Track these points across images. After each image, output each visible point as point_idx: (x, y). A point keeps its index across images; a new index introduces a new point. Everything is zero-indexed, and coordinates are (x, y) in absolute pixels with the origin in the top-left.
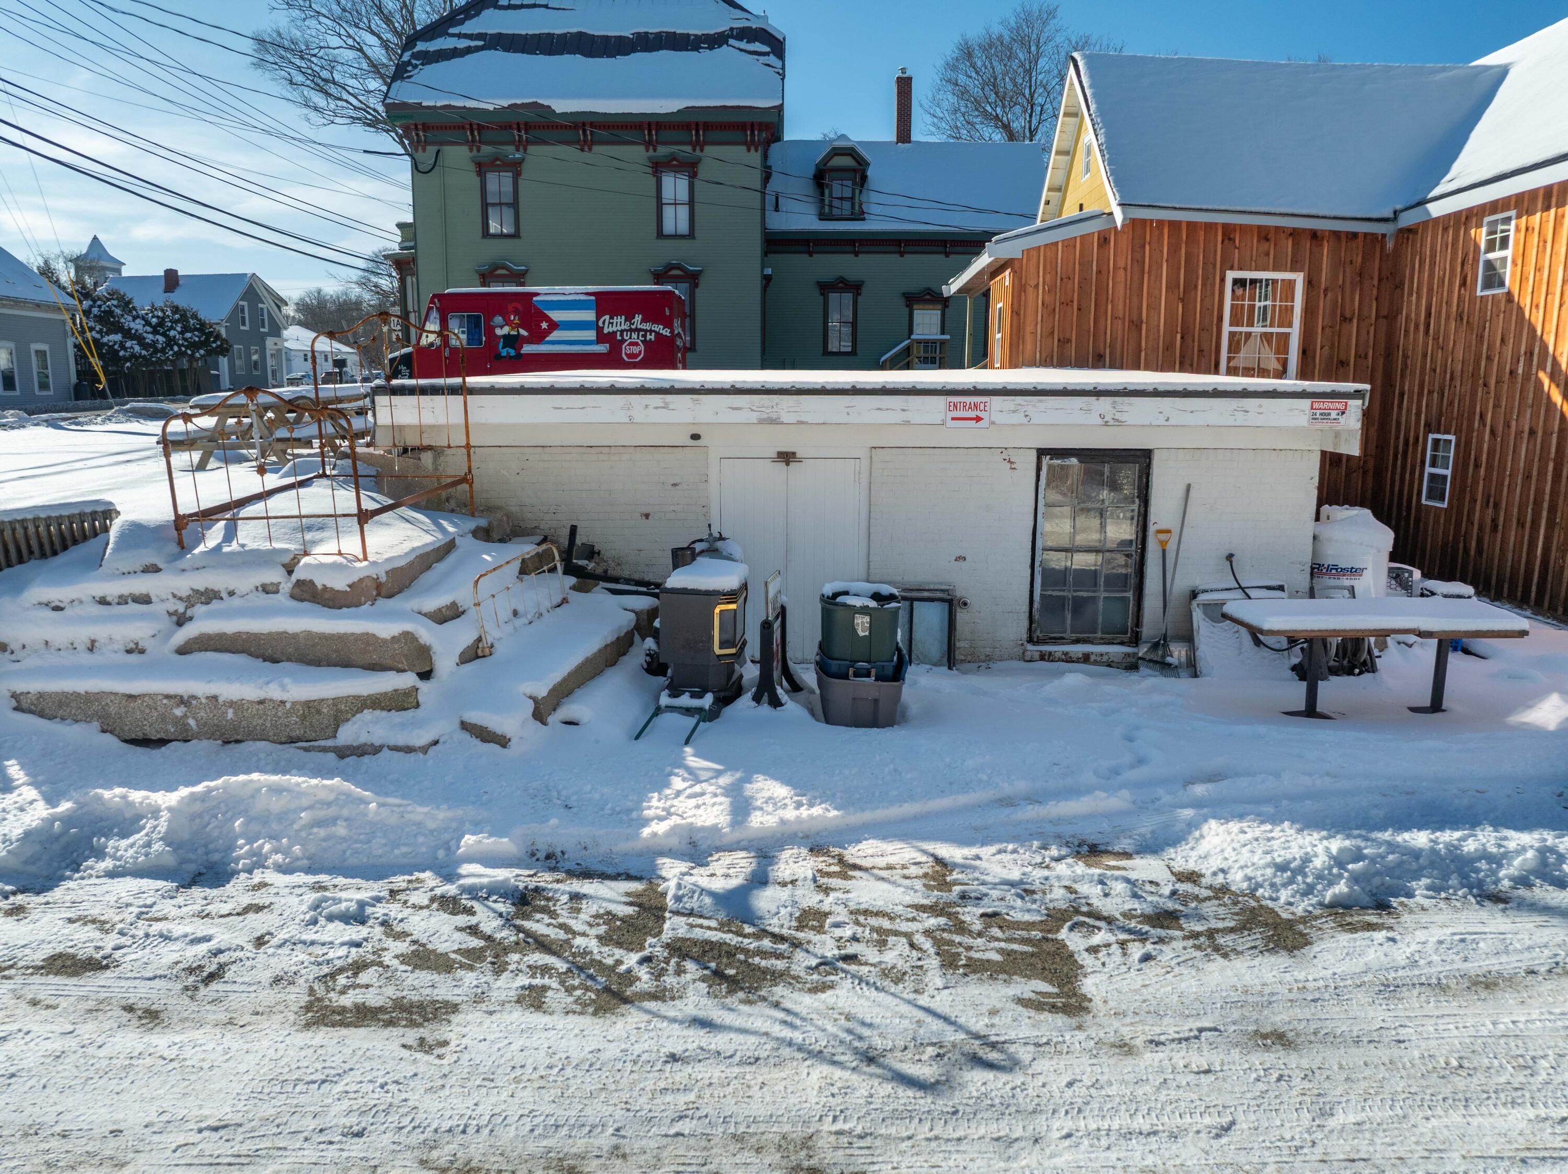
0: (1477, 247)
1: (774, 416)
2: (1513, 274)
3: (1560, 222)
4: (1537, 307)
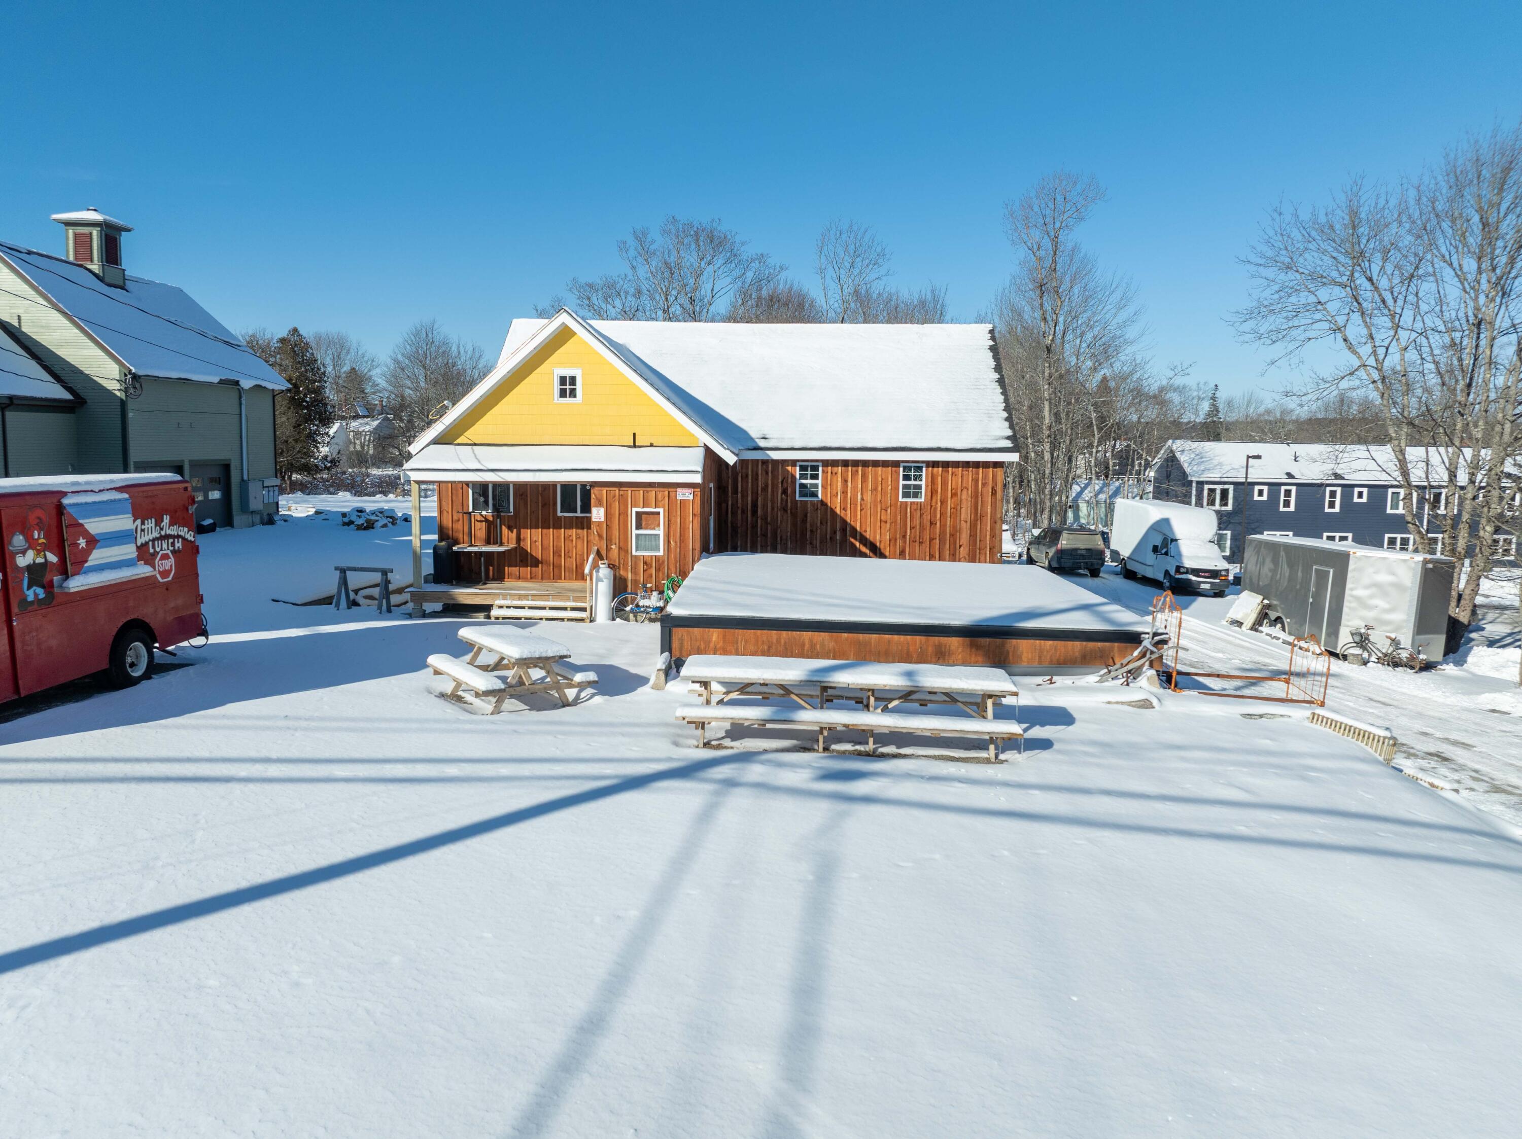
0: (795, 478)
2: (824, 492)
3: (855, 474)
4: (845, 509)
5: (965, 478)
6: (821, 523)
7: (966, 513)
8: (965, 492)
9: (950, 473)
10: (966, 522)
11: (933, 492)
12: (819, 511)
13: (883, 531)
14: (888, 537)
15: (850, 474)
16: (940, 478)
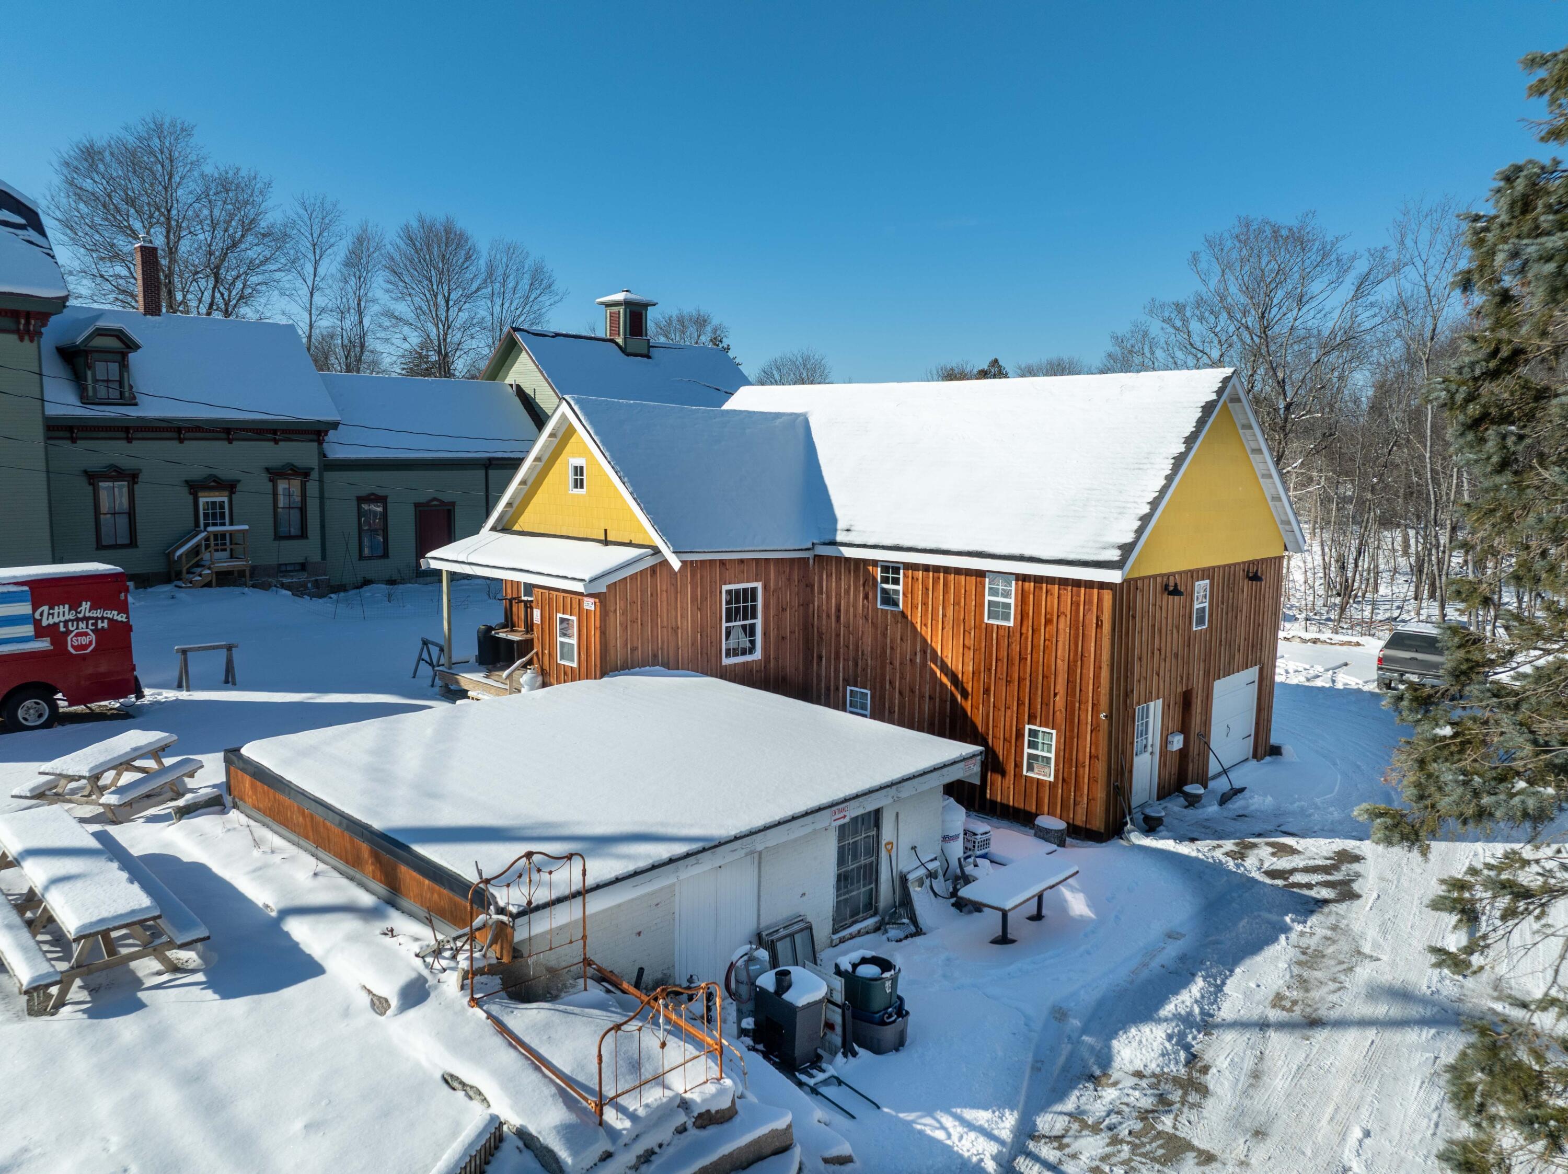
0: (875, 579)
1: (753, 848)
2: (904, 602)
3: (936, 581)
4: (925, 626)
5: (1062, 599)
6: (901, 639)
7: (1063, 651)
8: (1062, 619)
9: (1044, 592)
10: (1063, 661)
11: (1022, 616)
12: (899, 625)
13: (966, 660)
14: (971, 669)
15: (931, 583)
16: (1031, 596)
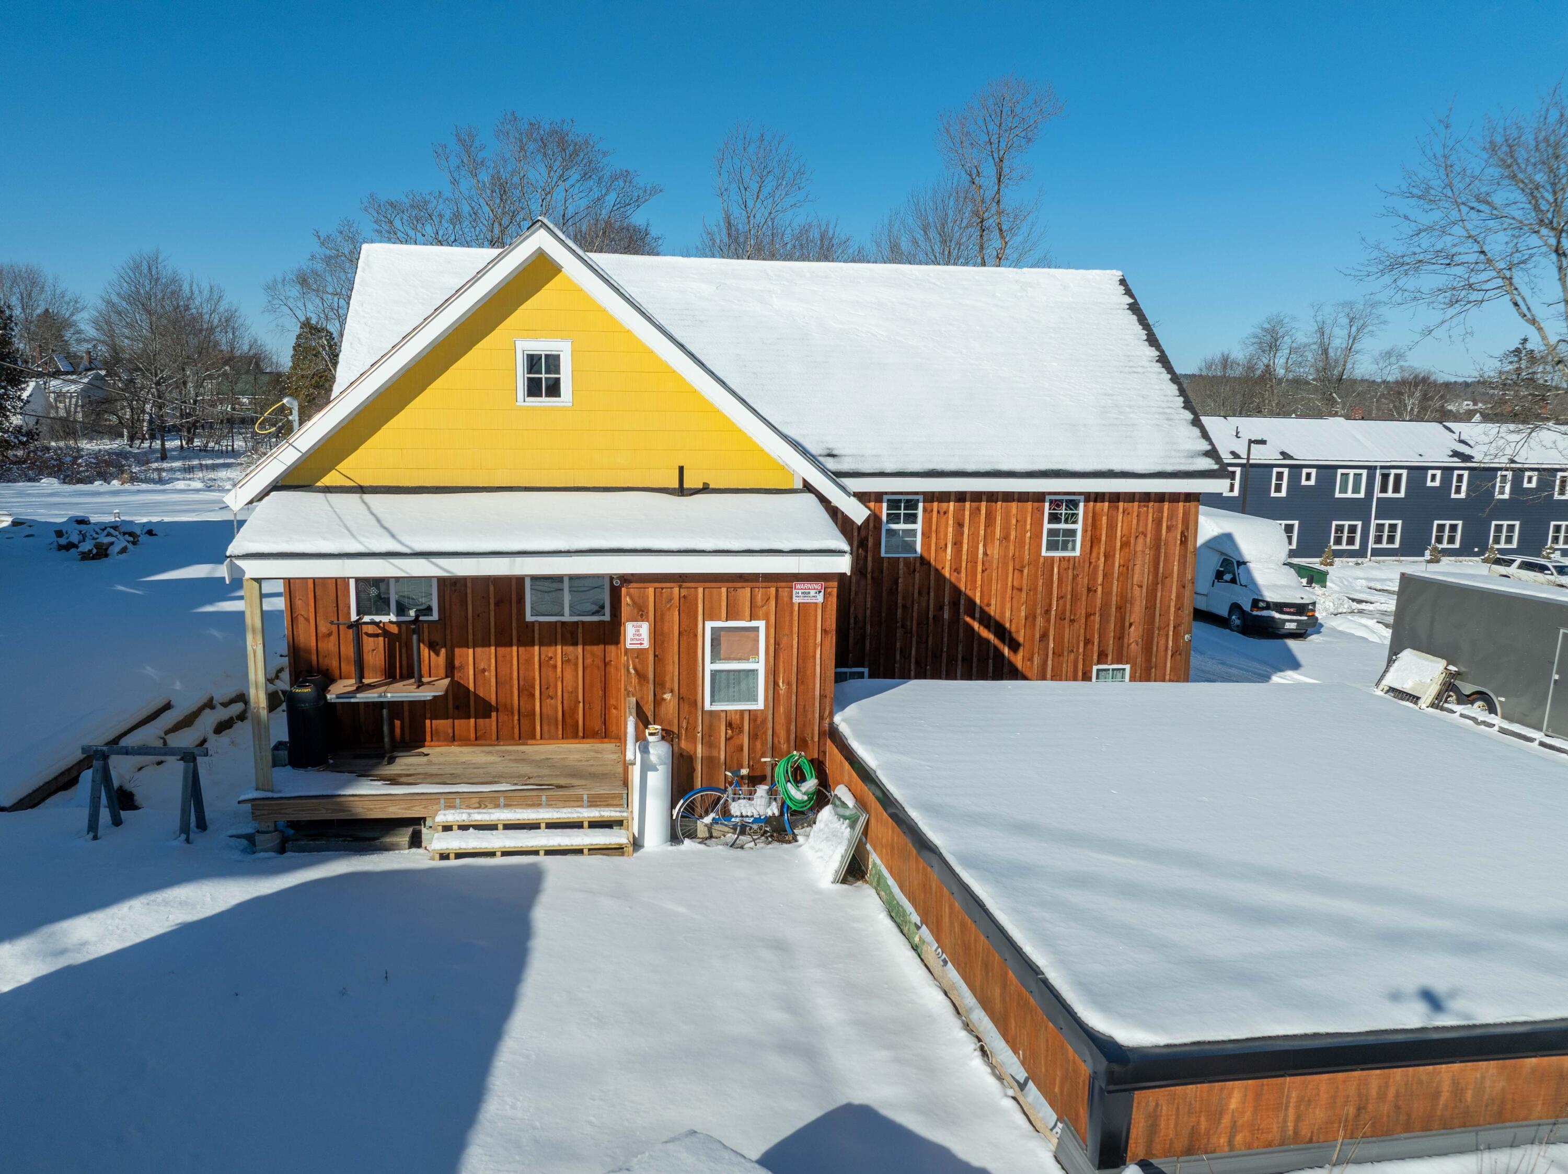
0: (878, 519)
2: (924, 543)
3: (975, 513)
4: (957, 570)
5: (1142, 518)
6: (920, 593)
7: (1141, 573)
8: (1141, 539)
9: (1121, 510)
10: (1141, 587)
11: (1093, 541)
12: (917, 575)
13: (1016, 603)
14: (1023, 614)
15: (967, 513)
16: (1104, 519)
